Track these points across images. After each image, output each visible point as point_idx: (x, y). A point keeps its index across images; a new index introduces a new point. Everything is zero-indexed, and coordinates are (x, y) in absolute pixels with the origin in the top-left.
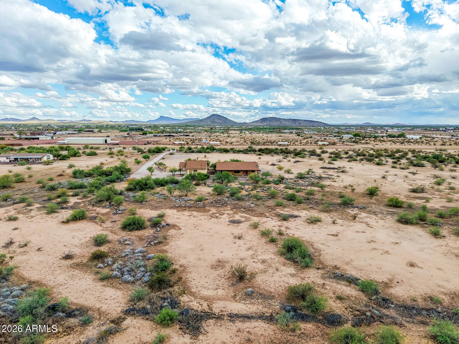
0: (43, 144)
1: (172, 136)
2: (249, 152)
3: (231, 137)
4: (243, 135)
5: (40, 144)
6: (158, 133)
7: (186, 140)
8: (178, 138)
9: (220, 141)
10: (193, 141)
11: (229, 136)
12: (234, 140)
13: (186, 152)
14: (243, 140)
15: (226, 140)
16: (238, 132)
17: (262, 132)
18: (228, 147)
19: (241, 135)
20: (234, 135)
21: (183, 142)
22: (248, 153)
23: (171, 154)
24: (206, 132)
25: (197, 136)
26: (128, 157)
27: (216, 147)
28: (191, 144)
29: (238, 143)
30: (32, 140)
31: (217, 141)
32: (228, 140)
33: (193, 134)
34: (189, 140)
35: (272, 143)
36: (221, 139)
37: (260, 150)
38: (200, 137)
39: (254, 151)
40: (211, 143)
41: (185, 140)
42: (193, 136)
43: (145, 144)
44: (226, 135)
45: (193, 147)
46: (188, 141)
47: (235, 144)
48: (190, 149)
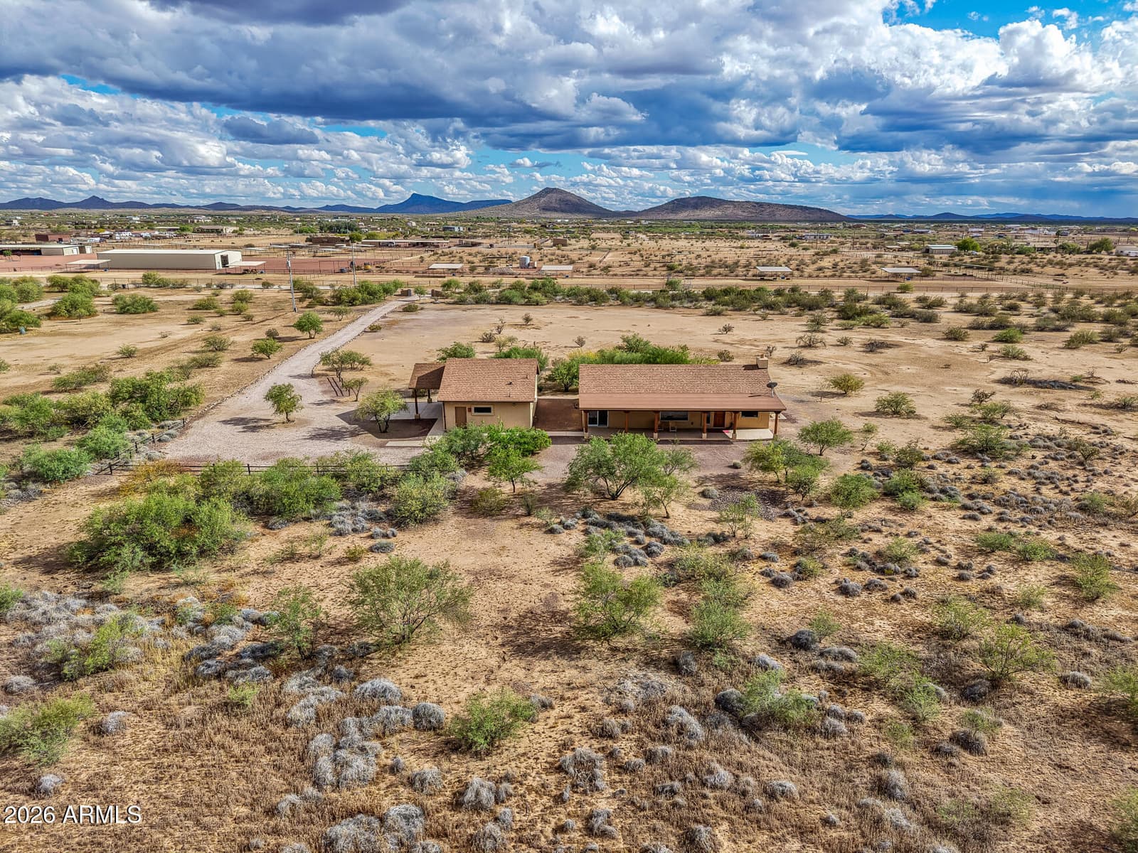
0: (32, 268)
1: (432, 245)
2: (677, 303)
3: (602, 250)
4: (635, 246)
5: (21, 269)
6: (394, 237)
7: (471, 258)
8: (447, 250)
9: (572, 262)
10: (489, 264)
11: (593, 248)
12: (610, 258)
13: (461, 302)
14: (636, 257)
15: (586, 259)
16: (617, 236)
17: (683, 235)
18: (599, 283)
19: (629, 245)
20: (609, 243)
21: (458, 266)
22: (673, 307)
23: (409, 309)
24: (528, 236)
25: (502, 245)
26: (256, 319)
27: (560, 281)
28: (481, 270)
29: (626, 270)
30: (15, 257)
31: (560, 262)
32: (595, 258)
33: (493, 241)
34: (479, 257)
35: (731, 269)
36: (574, 256)
37: (709, 295)
38: (511, 250)
39: (690, 297)
40: (545, 268)
41: (466, 258)
42: (491, 246)
43: (342, 271)
44: (585, 243)
45: (486, 280)
46: (476, 260)
47: (619, 271)
48: (475, 288)
